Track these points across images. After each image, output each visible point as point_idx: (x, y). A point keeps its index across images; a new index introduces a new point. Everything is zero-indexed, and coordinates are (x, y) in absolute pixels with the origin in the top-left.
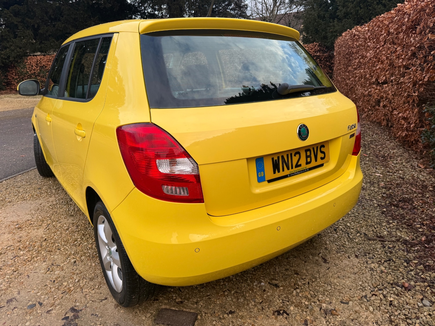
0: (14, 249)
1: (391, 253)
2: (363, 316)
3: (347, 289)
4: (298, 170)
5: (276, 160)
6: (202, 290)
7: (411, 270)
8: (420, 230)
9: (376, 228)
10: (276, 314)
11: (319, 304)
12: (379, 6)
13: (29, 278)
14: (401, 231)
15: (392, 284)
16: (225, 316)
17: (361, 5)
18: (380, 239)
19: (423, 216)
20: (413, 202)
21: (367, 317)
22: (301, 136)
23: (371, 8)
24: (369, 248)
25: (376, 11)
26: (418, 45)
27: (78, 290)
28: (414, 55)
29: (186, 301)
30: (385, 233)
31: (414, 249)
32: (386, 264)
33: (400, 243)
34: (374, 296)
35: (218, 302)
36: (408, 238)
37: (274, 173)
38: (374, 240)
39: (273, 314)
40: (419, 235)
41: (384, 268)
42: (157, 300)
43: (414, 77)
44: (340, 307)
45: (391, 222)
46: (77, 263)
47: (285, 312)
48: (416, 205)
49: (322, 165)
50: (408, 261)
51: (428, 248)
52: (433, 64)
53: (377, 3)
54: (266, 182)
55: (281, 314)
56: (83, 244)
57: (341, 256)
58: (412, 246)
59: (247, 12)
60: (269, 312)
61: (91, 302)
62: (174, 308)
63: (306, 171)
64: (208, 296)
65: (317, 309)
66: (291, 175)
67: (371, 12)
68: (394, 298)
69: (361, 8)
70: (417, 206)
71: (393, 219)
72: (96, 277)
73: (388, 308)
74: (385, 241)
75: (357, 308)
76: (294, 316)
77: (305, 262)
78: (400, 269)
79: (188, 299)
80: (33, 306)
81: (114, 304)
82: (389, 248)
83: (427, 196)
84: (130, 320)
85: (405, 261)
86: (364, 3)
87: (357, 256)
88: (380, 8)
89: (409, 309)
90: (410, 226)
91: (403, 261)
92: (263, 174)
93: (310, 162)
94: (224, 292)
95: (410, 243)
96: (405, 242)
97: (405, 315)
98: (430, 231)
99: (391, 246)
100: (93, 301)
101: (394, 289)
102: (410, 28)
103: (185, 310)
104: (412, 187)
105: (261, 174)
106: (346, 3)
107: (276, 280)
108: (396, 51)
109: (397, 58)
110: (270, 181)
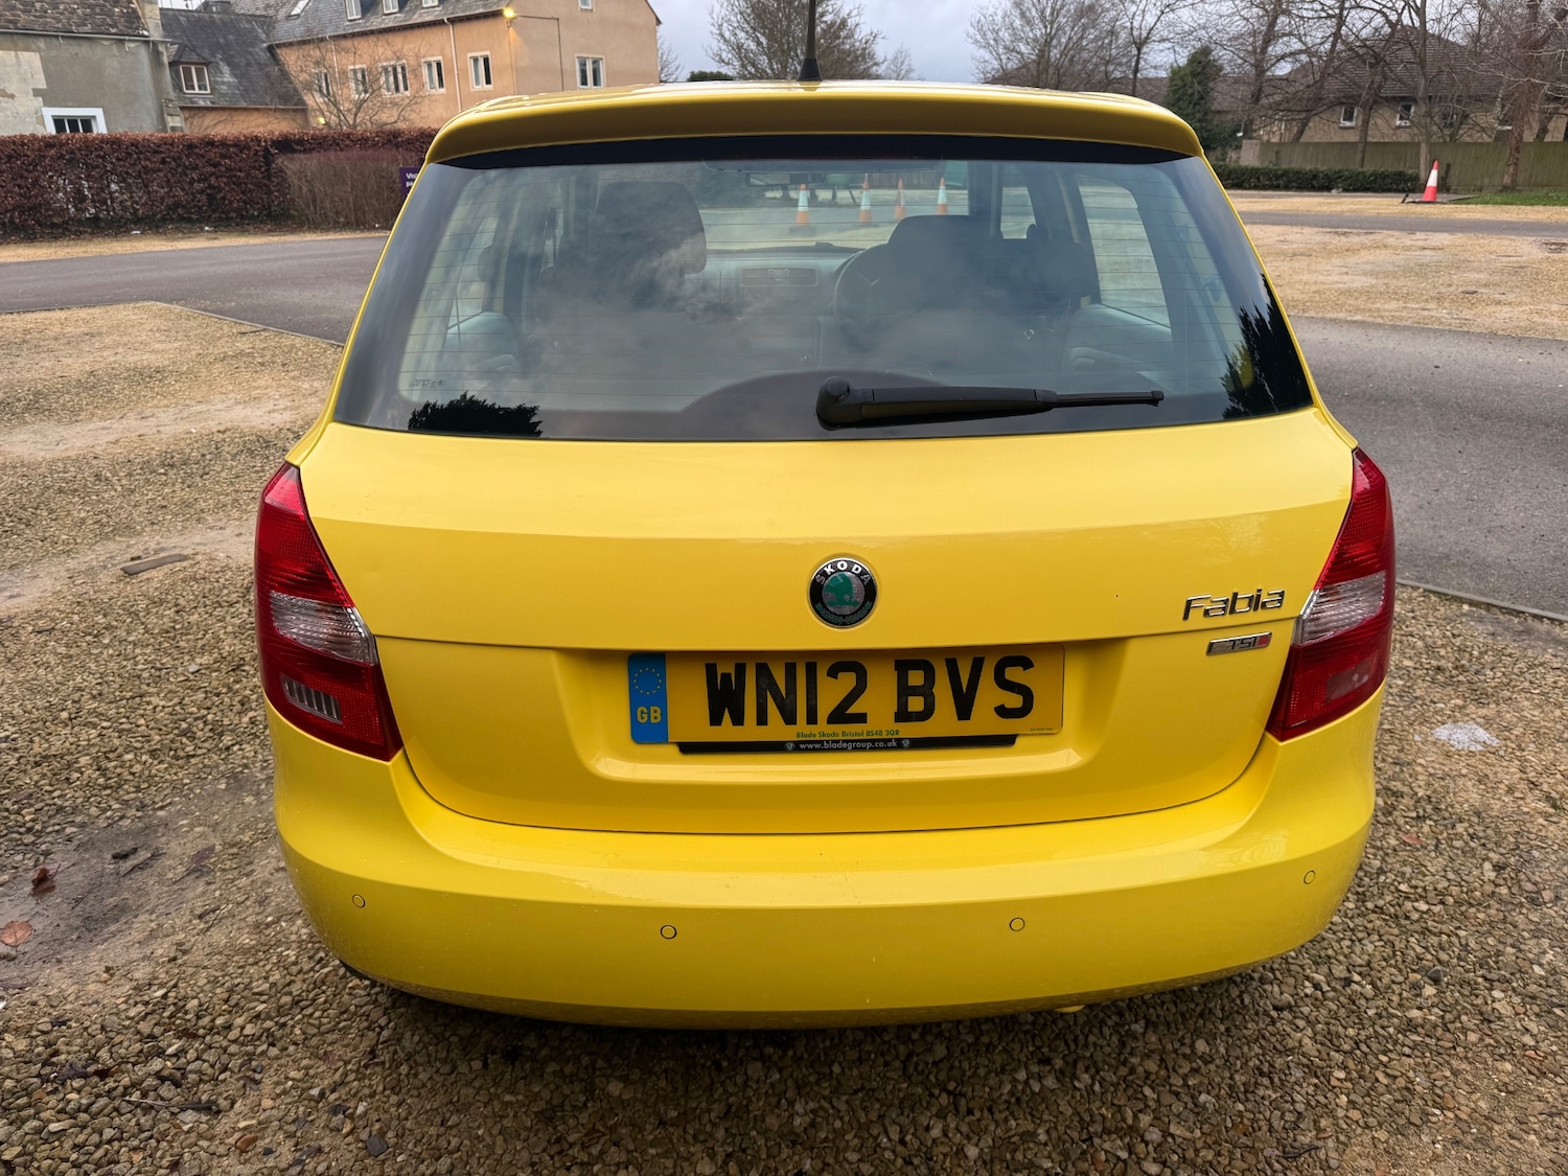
4: (844, 733)
5: (726, 676)
22: (824, 606)
37: (715, 720)
49: (1007, 741)
54: (675, 750)
63: (892, 748)
66: (800, 747)
92: (658, 715)
93: (926, 714)
105: (649, 714)
110: (689, 748)
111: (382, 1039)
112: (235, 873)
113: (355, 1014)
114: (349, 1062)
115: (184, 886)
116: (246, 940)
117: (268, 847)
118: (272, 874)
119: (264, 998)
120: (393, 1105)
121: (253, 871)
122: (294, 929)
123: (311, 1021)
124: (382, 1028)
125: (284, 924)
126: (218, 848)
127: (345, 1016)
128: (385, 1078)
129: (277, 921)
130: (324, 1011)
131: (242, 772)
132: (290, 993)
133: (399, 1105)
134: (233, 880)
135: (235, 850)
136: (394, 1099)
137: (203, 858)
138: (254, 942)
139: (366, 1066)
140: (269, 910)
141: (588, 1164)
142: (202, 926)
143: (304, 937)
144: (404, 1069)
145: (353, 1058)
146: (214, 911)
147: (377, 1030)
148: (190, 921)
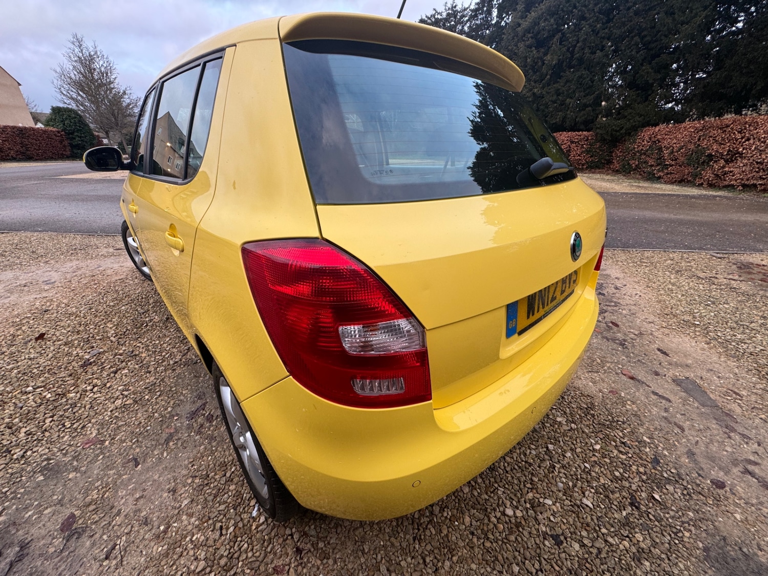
92: (515, 323)
105: (512, 323)
111: (296, 540)
112: (107, 518)
113: (270, 539)
114: (290, 563)
115: (71, 549)
116: (158, 549)
117: (117, 492)
118: (136, 504)
119: (208, 570)
120: (333, 565)
121: (120, 511)
122: (186, 523)
123: (250, 560)
124: (292, 535)
125: (175, 525)
126: (77, 513)
127: (266, 544)
128: (316, 556)
129: (168, 526)
130: (252, 550)
131: (49, 464)
132: (222, 556)
133: (335, 562)
134: (110, 524)
135: (92, 507)
136: (331, 562)
137: (71, 525)
138: (166, 547)
139: (301, 558)
140: (156, 524)
141: (430, 521)
142: (114, 562)
143: (197, 523)
144: (321, 545)
145: (290, 560)
146: (113, 548)
147: (289, 537)
148: (101, 566)
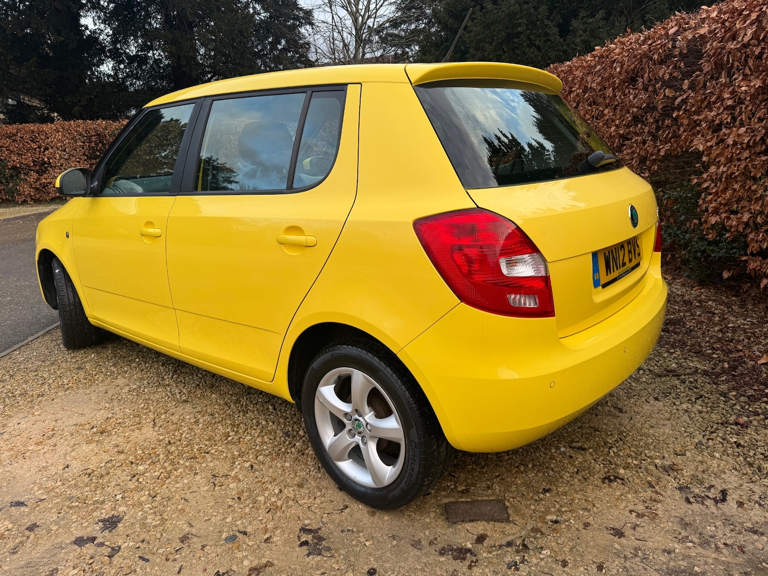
0: (121, 465)
1: (697, 388)
2: (713, 465)
3: (672, 439)
4: (624, 270)
5: (607, 257)
6: (484, 470)
7: (735, 405)
8: (715, 356)
9: (658, 362)
10: (607, 481)
11: (651, 462)
12: (532, 50)
13: (188, 501)
14: (692, 361)
15: (722, 424)
16: (540, 496)
17: (504, 47)
18: (673, 374)
19: (707, 339)
20: (685, 324)
21: (719, 466)
22: (634, 221)
23: (519, 52)
24: (665, 387)
25: (527, 56)
26: (645, 105)
27: (290, 503)
28: (636, 120)
29: (473, 488)
30: (674, 365)
31: (721, 379)
32: (699, 402)
33: (700, 375)
34: (710, 441)
35: (519, 482)
36: (706, 368)
37: (607, 274)
38: (665, 376)
39: (604, 483)
40: (717, 362)
41: (701, 407)
42: (429, 494)
43: (640, 151)
44: (679, 460)
45: (672, 351)
46: (256, 467)
47: (616, 478)
48: (691, 326)
49: (638, 265)
50: (724, 395)
51: (737, 376)
52: (672, 131)
53: (528, 44)
54: (601, 288)
55: (612, 480)
56: (244, 439)
57: (636, 401)
58: (717, 377)
59: (310, 55)
60: (596, 479)
61: (326, 515)
62: (463, 500)
64: (498, 476)
65: (652, 467)
67: (520, 58)
68: (738, 438)
69: (504, 52)
70: (692, 328)
71: (673, 347)
72: (305, 481)
73: (737, 450)
74: (681, 375)
75: (700, 458)
76: (631, 479)
77: (597, 415)
78: (720, 405)
79: (474, 485)
80: (232, 539)
81: (365, 512)
82: (691, 382)
83: (698, 313)
84: (409, 527)
85: (721, 395)
86: (508, 44)
87: (656, 399)
88: (533, 53)
89: (763, 446)
90: (699, 353)
91: (718, 396)
92: (598, 275)
93: (632, 260)
94: (518, 467)
95: (713, 374)
96: (705, 373)
97: (762, 454)
98: (728, 357)
99: (692, 380)
100: (328, 514)
101: (729, 429)
102: (624, 82)
103: (480, 498)
104: (672, 304)
105: (596, 275)
106: (481, 44)
107: (576, 442)
108: (602, 115)
109: (604, 124)
110: (604, 286)
